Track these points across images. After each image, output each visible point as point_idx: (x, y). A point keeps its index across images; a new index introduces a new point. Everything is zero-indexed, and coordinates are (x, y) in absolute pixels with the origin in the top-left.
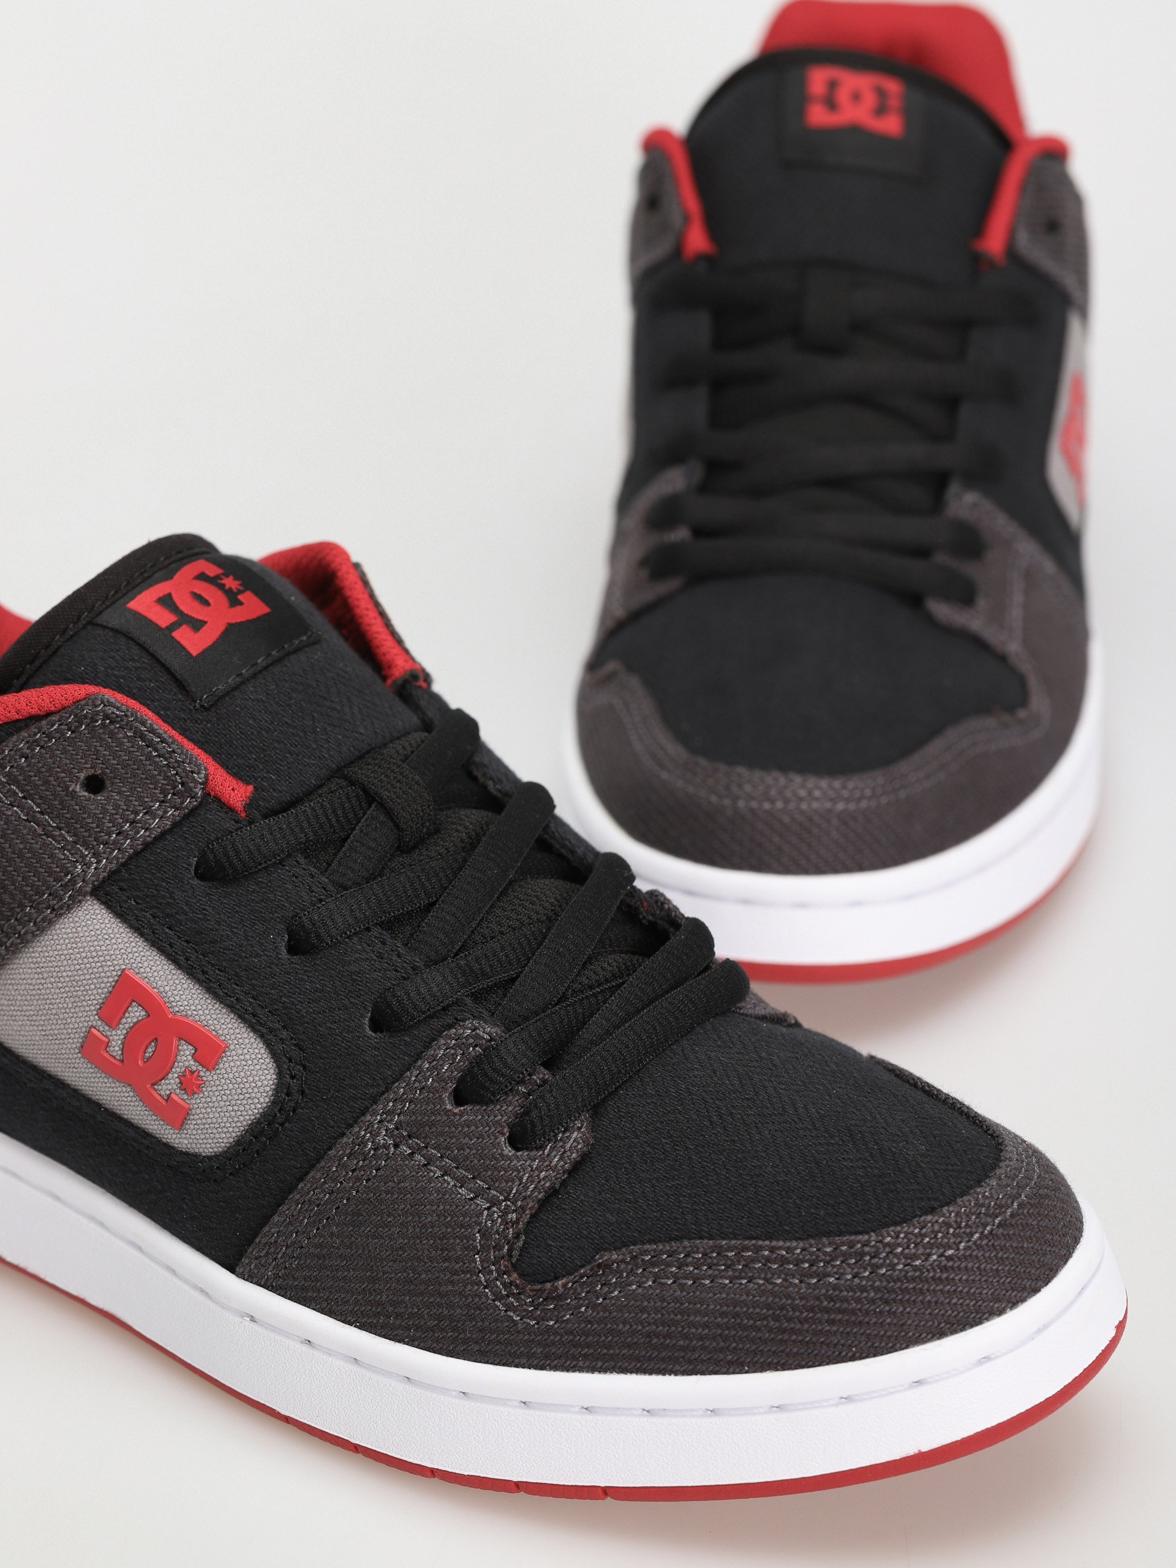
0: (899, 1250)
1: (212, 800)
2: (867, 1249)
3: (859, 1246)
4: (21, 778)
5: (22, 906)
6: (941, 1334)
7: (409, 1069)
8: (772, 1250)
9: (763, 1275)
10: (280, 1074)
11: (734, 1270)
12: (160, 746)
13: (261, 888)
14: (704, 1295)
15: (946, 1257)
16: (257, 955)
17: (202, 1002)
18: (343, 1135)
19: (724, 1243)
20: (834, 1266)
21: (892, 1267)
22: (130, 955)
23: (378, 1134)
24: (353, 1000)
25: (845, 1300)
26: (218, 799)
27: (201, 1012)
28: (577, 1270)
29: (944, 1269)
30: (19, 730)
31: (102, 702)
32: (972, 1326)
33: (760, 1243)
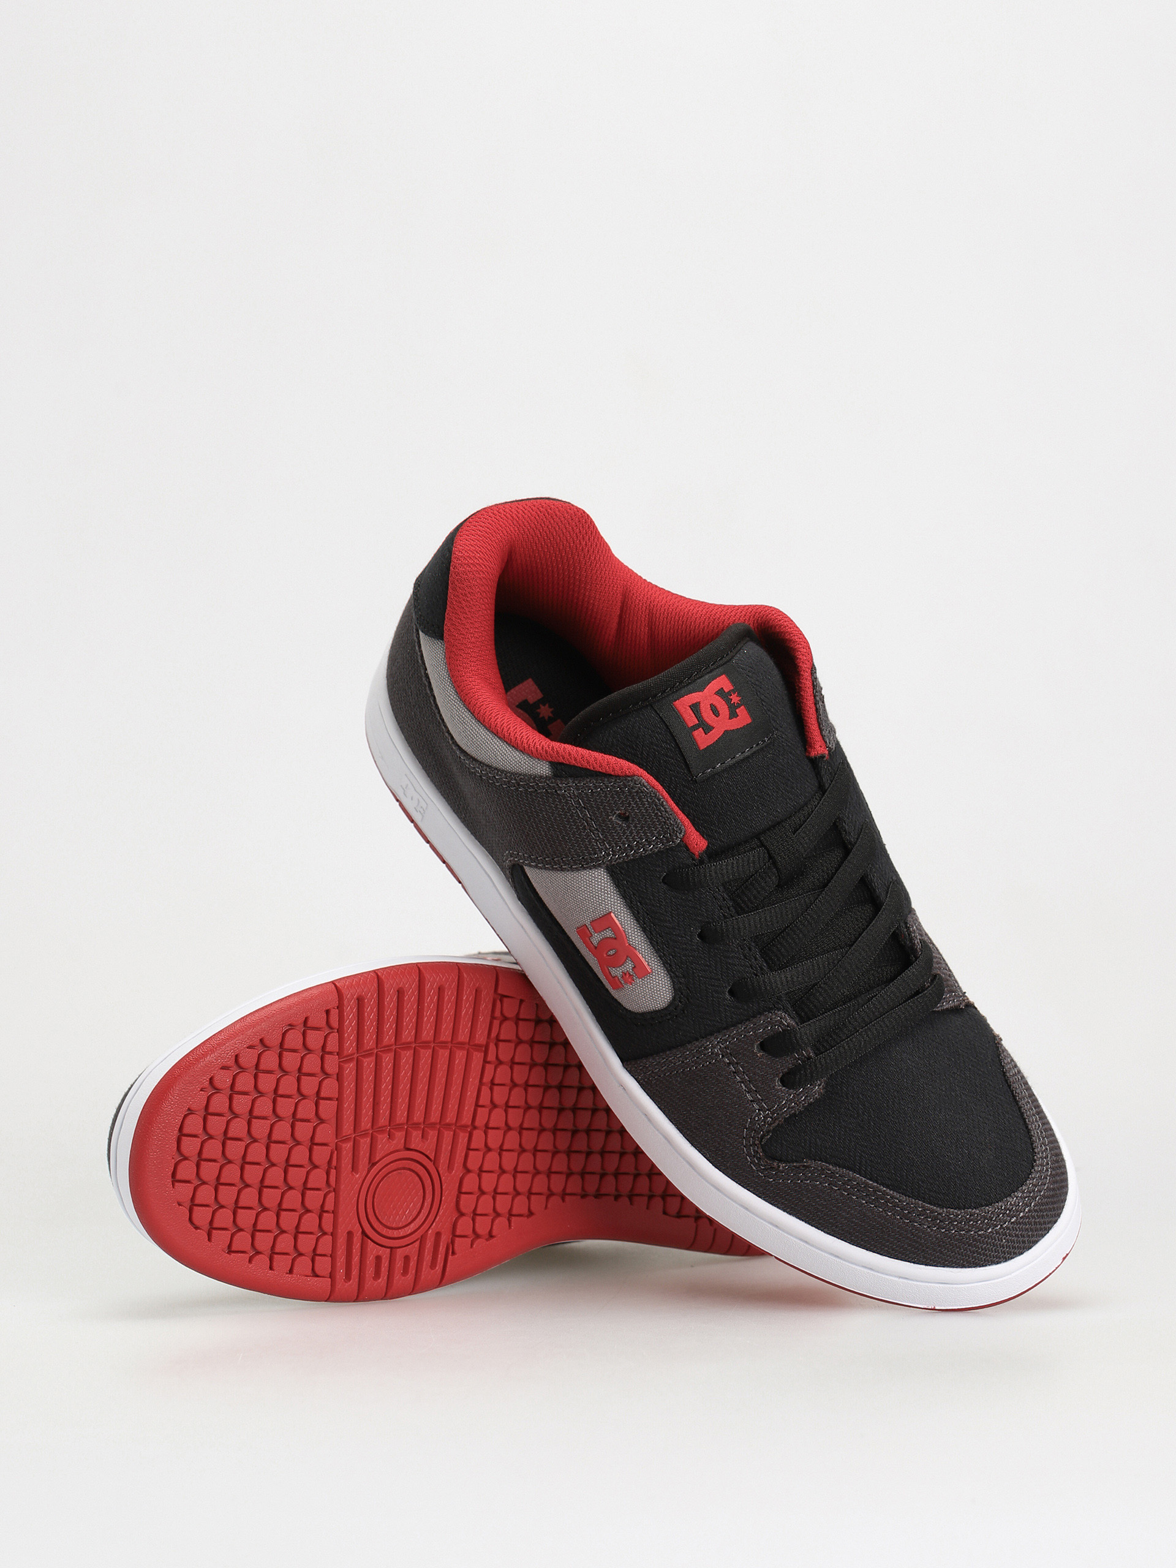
0: (956, 1223)
1: (684, 846)
2: (940, 1217)
3: (936, 1214)
4: (585, 799)
5: (567, 856)
6: (963, 1266)
7: (741, 1023)
8: (892, 1197)
9: (883, 1207)
10: (674, 998)
11: (870, 1198)
12: (663, 813)
13: (695, 900)
14: (851, 1204)
15: (978, 1234)
16: (682, 937)
17: (646, 945)
18: (697, 1040)
19: (871, 1182)
20: (920, 1219)
21: (949, 1230)
22: (616, 907)
23: (715, 1048)
24: (723, 977)
25: (920, 1237)
26: (686, 847)
27: (643, 950)
28: (793, 1162)
29: (975, 1240)
30: (592, 776)
31: (640, 783)
32: (980, 1267)
33: (888, 1191)
